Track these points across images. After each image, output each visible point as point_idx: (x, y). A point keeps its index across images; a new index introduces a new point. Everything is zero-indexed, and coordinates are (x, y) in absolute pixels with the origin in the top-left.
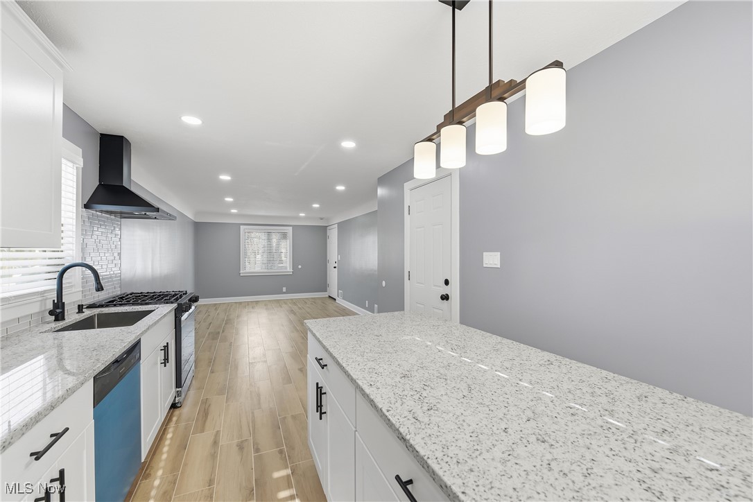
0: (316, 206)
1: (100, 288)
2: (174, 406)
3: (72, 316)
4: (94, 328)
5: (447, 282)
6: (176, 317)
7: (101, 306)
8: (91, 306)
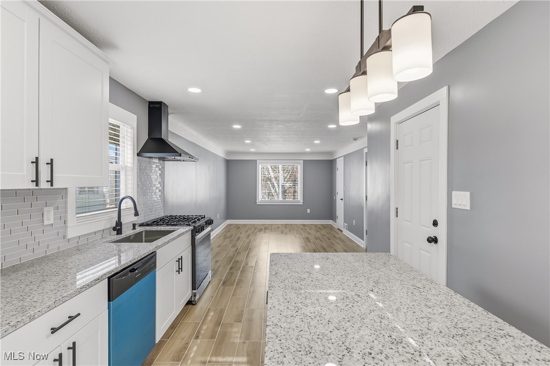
0: (317, 142)
1: (136, 214)
2: (190, 303)
3: (127, 231)
4: (142, 242)
5: (435, 223)
6: (192, 236)
7: (148, 225)
8: (142, 225)
